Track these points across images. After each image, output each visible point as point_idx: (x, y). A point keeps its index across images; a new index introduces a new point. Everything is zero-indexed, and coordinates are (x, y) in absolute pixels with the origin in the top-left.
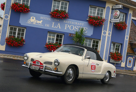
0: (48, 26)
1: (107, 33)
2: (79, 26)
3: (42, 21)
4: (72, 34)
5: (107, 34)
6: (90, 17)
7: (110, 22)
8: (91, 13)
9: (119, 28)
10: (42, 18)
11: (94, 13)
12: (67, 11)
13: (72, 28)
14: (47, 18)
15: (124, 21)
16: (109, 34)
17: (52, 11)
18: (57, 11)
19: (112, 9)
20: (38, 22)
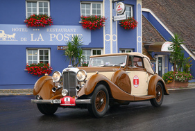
0: (25, 39)
1: (111, 36)
2: (69, 33)
3: (14, 34)
4: (62, 46)
5: (111, 39)
6: (84, 18)
7: (113, 21)
8: (84, 11)
9: (126, 27)
10: (13, 30)
11: (88, 12)
12: (49, 15)
13: (60, 37)
14: (22, 28)
15: (132, 16)
16: (114, 38)
17: (27, 18)
18: (35, 16)
19: (113, 2)
20: (10, 36)
